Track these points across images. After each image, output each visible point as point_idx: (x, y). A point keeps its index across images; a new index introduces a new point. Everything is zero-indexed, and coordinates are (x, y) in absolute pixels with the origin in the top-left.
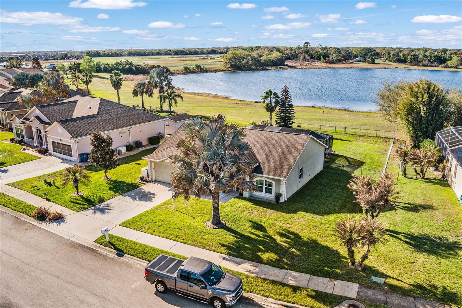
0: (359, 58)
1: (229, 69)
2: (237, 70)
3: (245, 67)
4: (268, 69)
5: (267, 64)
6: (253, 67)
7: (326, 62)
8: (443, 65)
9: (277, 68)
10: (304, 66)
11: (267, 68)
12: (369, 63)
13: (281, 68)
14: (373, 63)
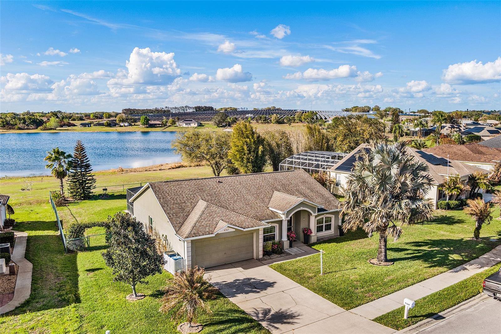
8: (41, 127)
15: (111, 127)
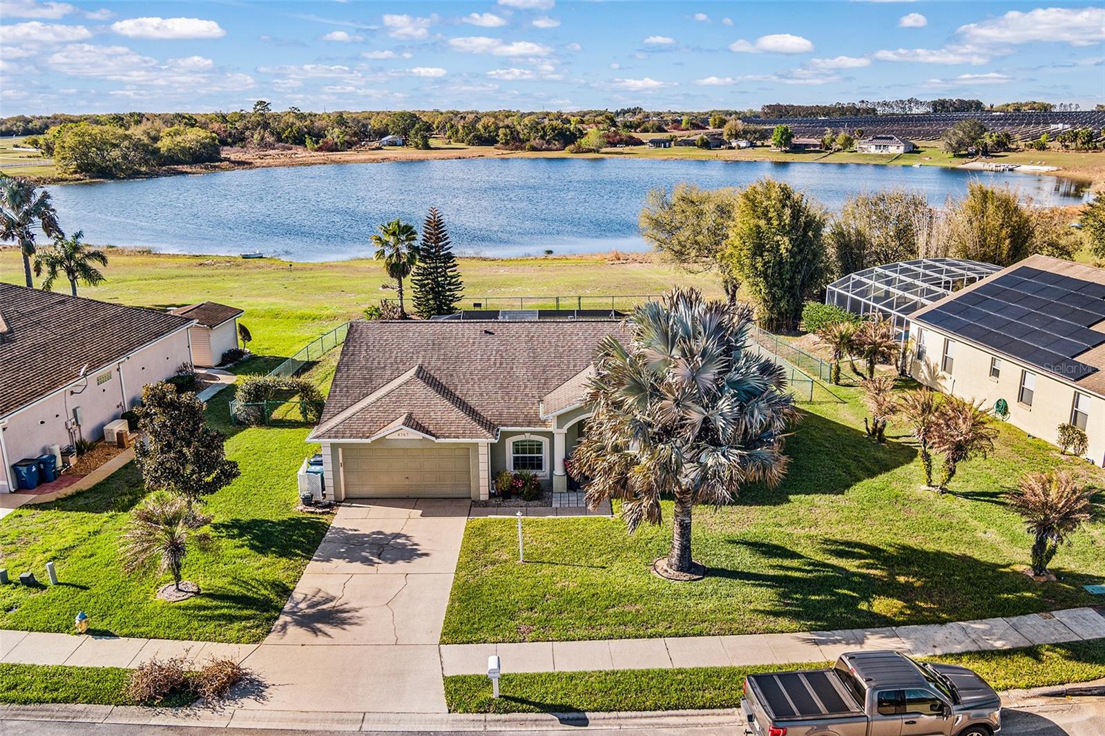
0: (390, 137)
1: (77, 176)
2: (100, 177)
3: (122, 170)
4: (184, 170)
5: (175, 158)
6: (143, 169)
7: (320, 149)
8: (572, 147)
9: (206, 168)
10: (269, 160)
11: (180, 168)
12: (417, 147)
13: (215, 167)
14: (427, 147)
15: (710, 149)
